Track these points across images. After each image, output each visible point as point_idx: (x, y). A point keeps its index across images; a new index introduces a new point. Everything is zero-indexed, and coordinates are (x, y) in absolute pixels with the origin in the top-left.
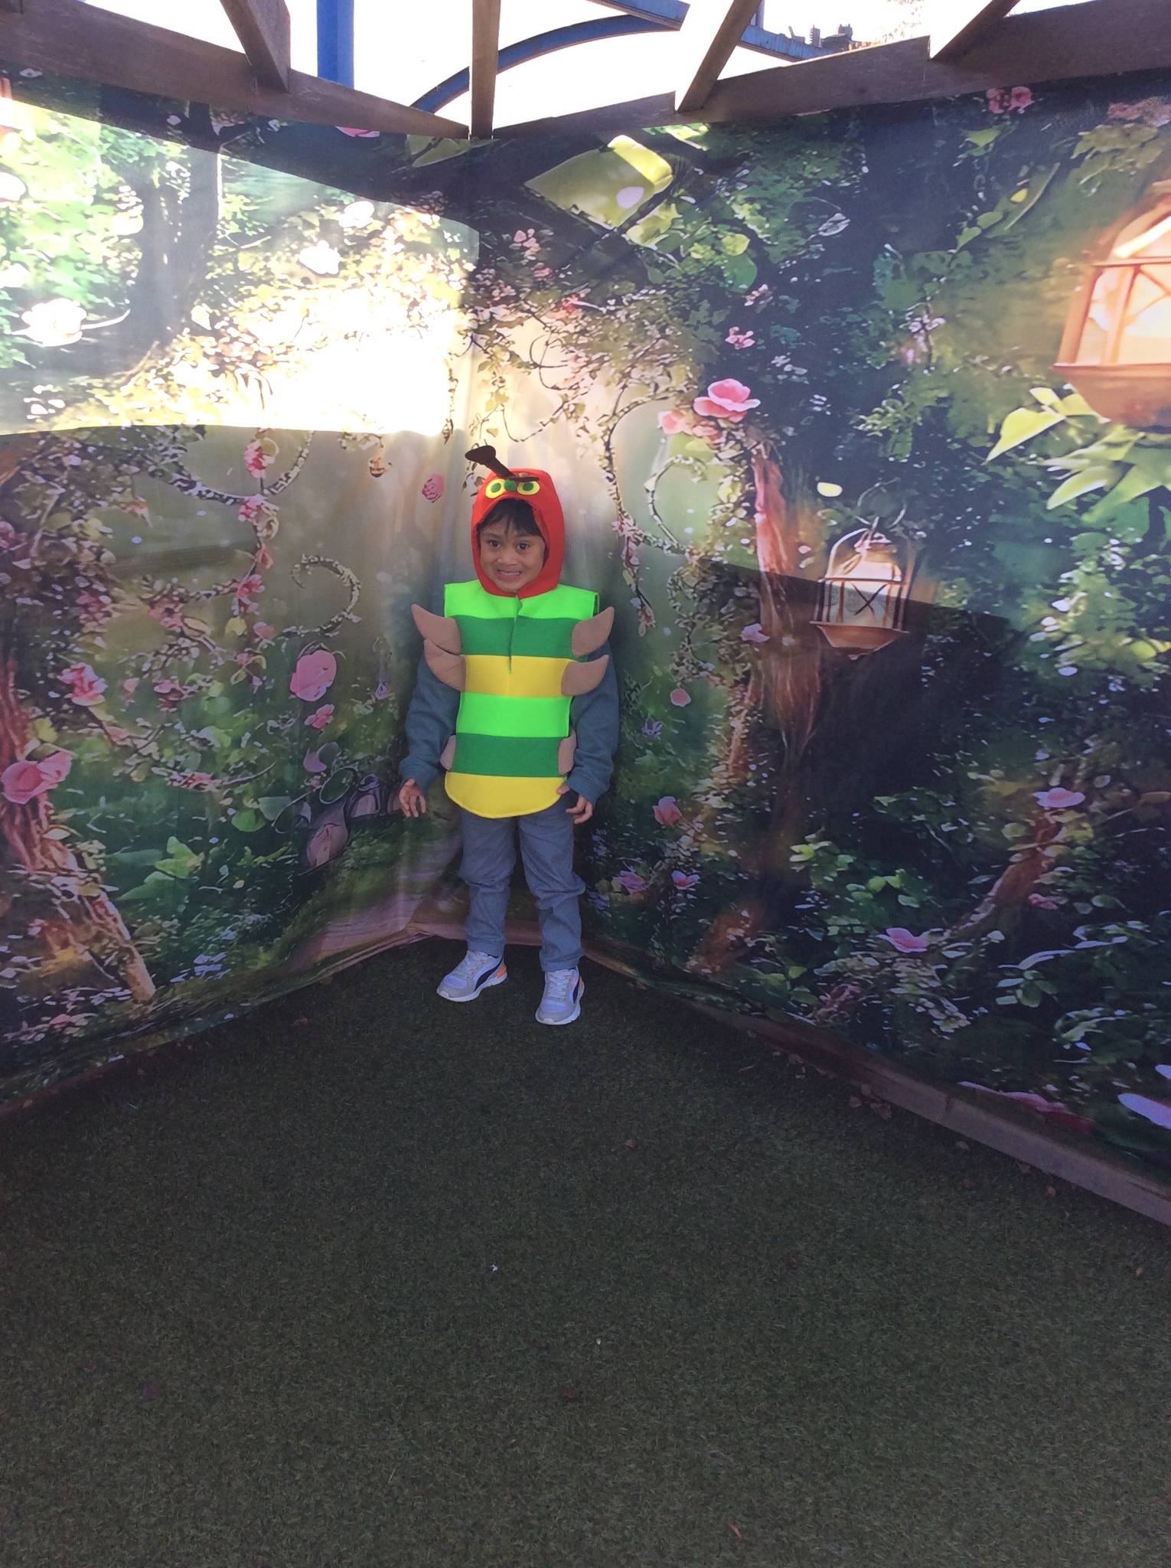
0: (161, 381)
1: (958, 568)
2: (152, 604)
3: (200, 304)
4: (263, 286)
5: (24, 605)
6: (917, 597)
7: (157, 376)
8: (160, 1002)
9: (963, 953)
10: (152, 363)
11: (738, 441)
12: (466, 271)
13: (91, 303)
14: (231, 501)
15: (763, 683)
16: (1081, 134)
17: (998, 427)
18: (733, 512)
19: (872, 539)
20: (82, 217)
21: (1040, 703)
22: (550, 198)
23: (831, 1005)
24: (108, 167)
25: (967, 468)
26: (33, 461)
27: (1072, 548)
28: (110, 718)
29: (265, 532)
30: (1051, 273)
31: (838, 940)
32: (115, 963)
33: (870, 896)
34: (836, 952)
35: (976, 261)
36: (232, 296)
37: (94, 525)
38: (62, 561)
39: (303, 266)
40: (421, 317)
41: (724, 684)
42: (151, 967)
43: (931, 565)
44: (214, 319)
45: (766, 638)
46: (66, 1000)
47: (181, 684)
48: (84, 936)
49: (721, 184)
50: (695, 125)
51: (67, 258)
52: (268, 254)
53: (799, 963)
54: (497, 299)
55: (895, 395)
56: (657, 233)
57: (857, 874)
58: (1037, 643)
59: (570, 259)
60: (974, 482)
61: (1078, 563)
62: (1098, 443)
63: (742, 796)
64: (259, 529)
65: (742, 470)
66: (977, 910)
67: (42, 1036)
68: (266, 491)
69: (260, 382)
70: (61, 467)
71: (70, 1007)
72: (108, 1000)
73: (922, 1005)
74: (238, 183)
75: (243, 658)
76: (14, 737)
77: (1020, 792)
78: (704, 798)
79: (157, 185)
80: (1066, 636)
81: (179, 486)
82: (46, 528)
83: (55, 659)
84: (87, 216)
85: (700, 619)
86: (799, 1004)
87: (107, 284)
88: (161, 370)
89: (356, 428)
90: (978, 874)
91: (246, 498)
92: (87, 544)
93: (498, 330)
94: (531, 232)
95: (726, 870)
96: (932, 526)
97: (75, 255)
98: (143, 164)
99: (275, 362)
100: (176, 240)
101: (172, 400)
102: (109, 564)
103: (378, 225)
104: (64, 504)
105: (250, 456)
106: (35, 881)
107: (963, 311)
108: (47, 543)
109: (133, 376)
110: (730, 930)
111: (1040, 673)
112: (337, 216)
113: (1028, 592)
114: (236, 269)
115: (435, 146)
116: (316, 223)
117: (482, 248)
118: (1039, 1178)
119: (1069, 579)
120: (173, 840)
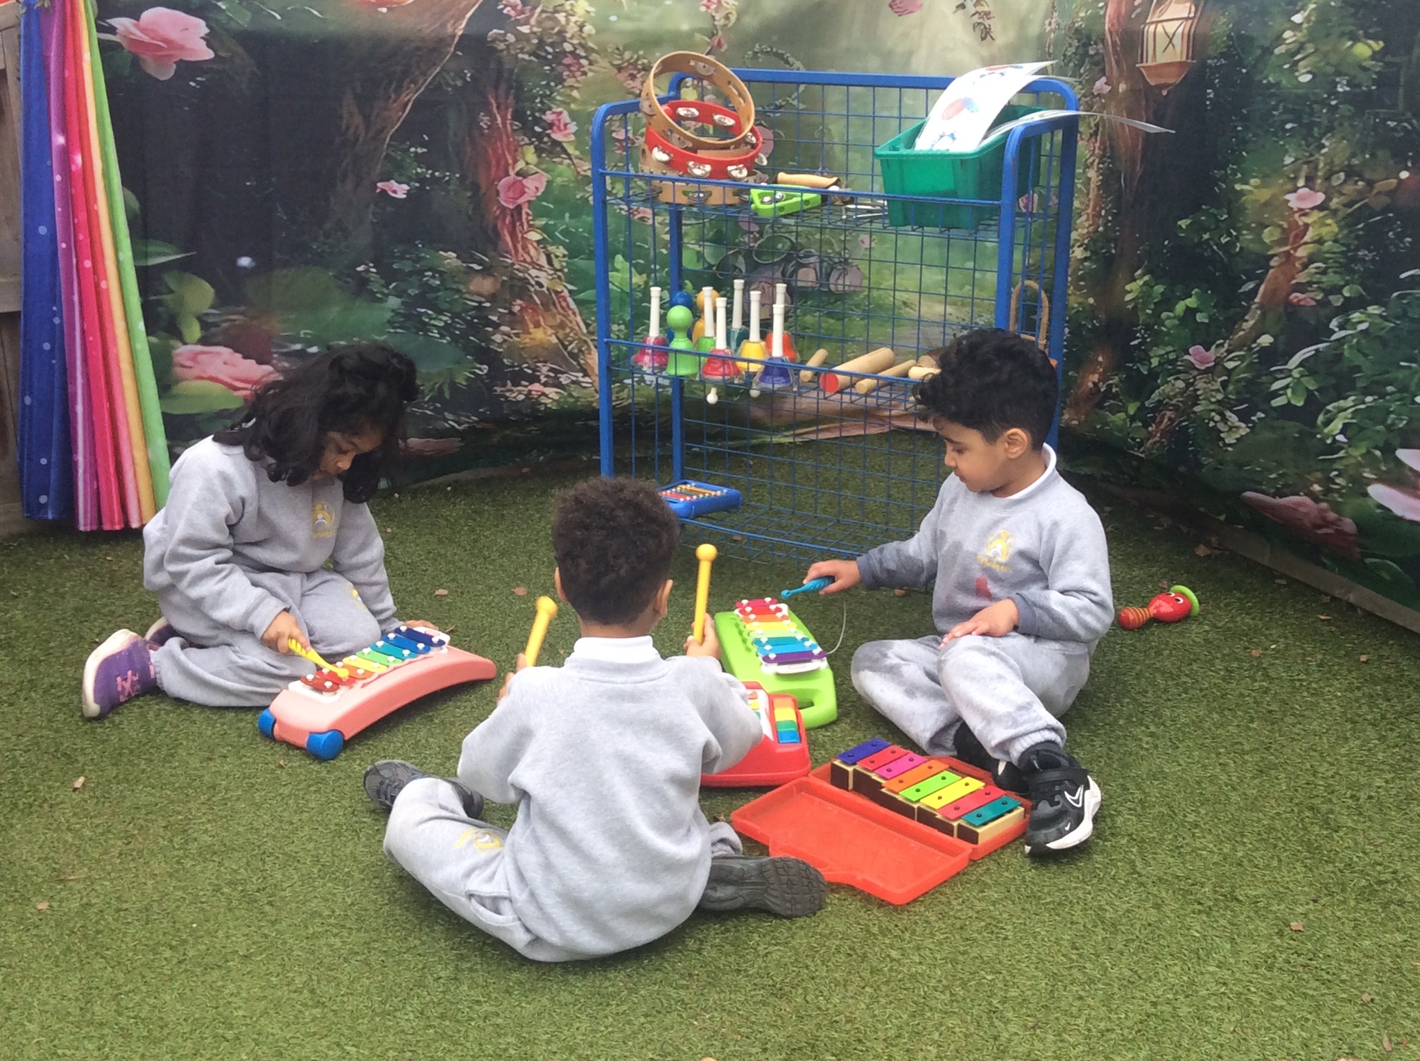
2: (620, 69)
5: (523, 60)
6: (1201, 30)
9: (1238, 363)
15: (1107, 131)
21: (1286, 111)
23: (1155, 436)
28: (576, 152)
29: (722, 22)
31: (1159, 370)
32: (576, 351)
33: (1177, 322)
34: (1158, 381)
38: (553, 29)
41: (1083, 139)
45: (1109, 88)
46: (539, 371)
48: (551, 322)
53: (1136, 399)
57: (1167, 303)
58: (1281, 54)
63: (1095, 243)
64: (717, 18)
66: (1247, 317)
67: (521, 397)
71: (543, 379)
72: (573, 382)
73: (1212, 419)
76: (508, 157)
77: (1274, 196)
80: (1301, 46)
82: (545, 5)
83: (541, 102)
86: (1134, 439)
90: (1244, 282)
92: (573, 19)
95: (1087, 319)
102: (590, 35)
106: (517, 269)
108: (544, 15)
110: (1090, 378)
111: (1284, 82)
113: (1273, 10)
120: (619, 257)
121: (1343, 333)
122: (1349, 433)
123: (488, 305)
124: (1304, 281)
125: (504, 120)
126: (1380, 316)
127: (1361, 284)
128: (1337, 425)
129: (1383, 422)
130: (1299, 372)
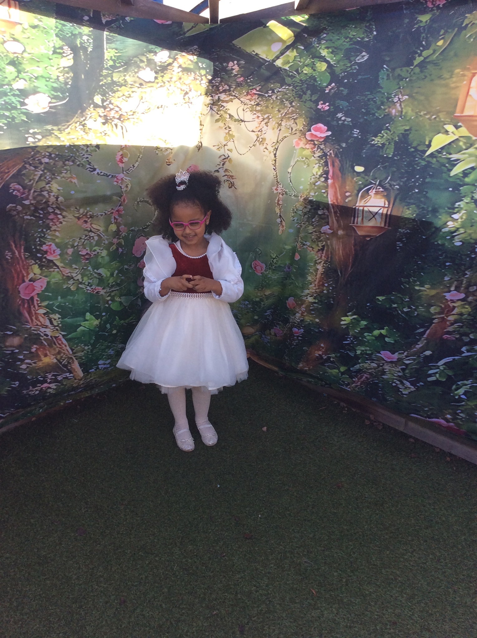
0: (81, 127)
1: (412, 201)
2: (79, 218)
3: (97, 95)
4: (123, 87)
5: (27, 219)
6: (395, 213)
7: (80, 125)
8: (85, 380)
9: (412, 361)
10: (78, 119)
11: (321, 149)
12: (208, 79)
13: (53, 95)
14: (110, 176)
15: (330, 250)
16: (466, 15)
17: (430, 142)
18: (318, 179)
19: (376, 189)
20: (48, 59)
21: (446, 257)
22: (242, 48)
23: (357, 383)
24: (58, 39)
25: (417, 159)
26: (29, 160)
27: (461, 192)
28: (62, 265)
29: (125, 189)
30: (454, 76)
31: (360, 356)
32: (66, 363)
33: (374, 338)
34: (359, 361)
35: (421, 72)
36: (111, 91)
37: (55, 186)
38: (42, 201)
39: (140, 78)
40: (189, 99)
41: (314, 251)
42: (81, 365)
43: (400, 200)
44: (103, 101)
45: (332, 231)
46: (47, 378)
47: (91, 251)
48: (53, 352)
49: (315, 41)
50: (303, 15)
51: (42, 77)
52: (125, 74)
53: (344, 366)
54: (221, 91)
55: (387, 129)
56: (288, 62)
57: (369, 329)
58: (445, 232)
59: (252, 74)
60: (420, 165)
61: (463, 199)
62: (472, 148)
63: (321, 297)
64: (122, 187)
65: (323, 161)
66: (418, 343)
67: (37, 392)
68: (125, 172)
69: (122, 127)
70: (41, 163)
71: (49, 381)
72: (64, 378)
73: (395, 383)
74: (113, 44)
75: (115, 241)
76: (24, 272)
77: (438, 293)
78: (305, 298)
79: (79, 46)
80: (457, 229)
81: (89, 170)
82: (35, 188)
83: (40, 241)
84: (50, 59)
85: (304, 224)
86: (344, 382)
87: (59, 87)
88: (81, 122)
89: (162, 145)
90: (419, 328)
91: (117, 175)
92: (52, 194)
93: (222, 104)
94: (236, 62)
95: (315, 327)
96: (402, 184)
97: (46, 75)
98: (73, 37)
99: (128, 119)
100: (87, 68)
101: (86, 135)
102: (61, 202)
103: (171, 61)
104: (42, 178)
105: (118, 158)
106: (33, 330)
107: (417, 93)
108: (36, 194)
109: (70, 125)
110: (316, 352)
111: (447, 244)
112: (154, 57)
113: (441, 211)
114: (112, 80)
115: (195, 27)
116: (145, 61)
117: (215, 69)
118: (443, 454)
119: (459, 205)
120: (88, 314)
121: (469, 354)
122: (468, 395)
123: (17, 351)
124: (451, 330)
125: (20, 253)
130: (444, 367)
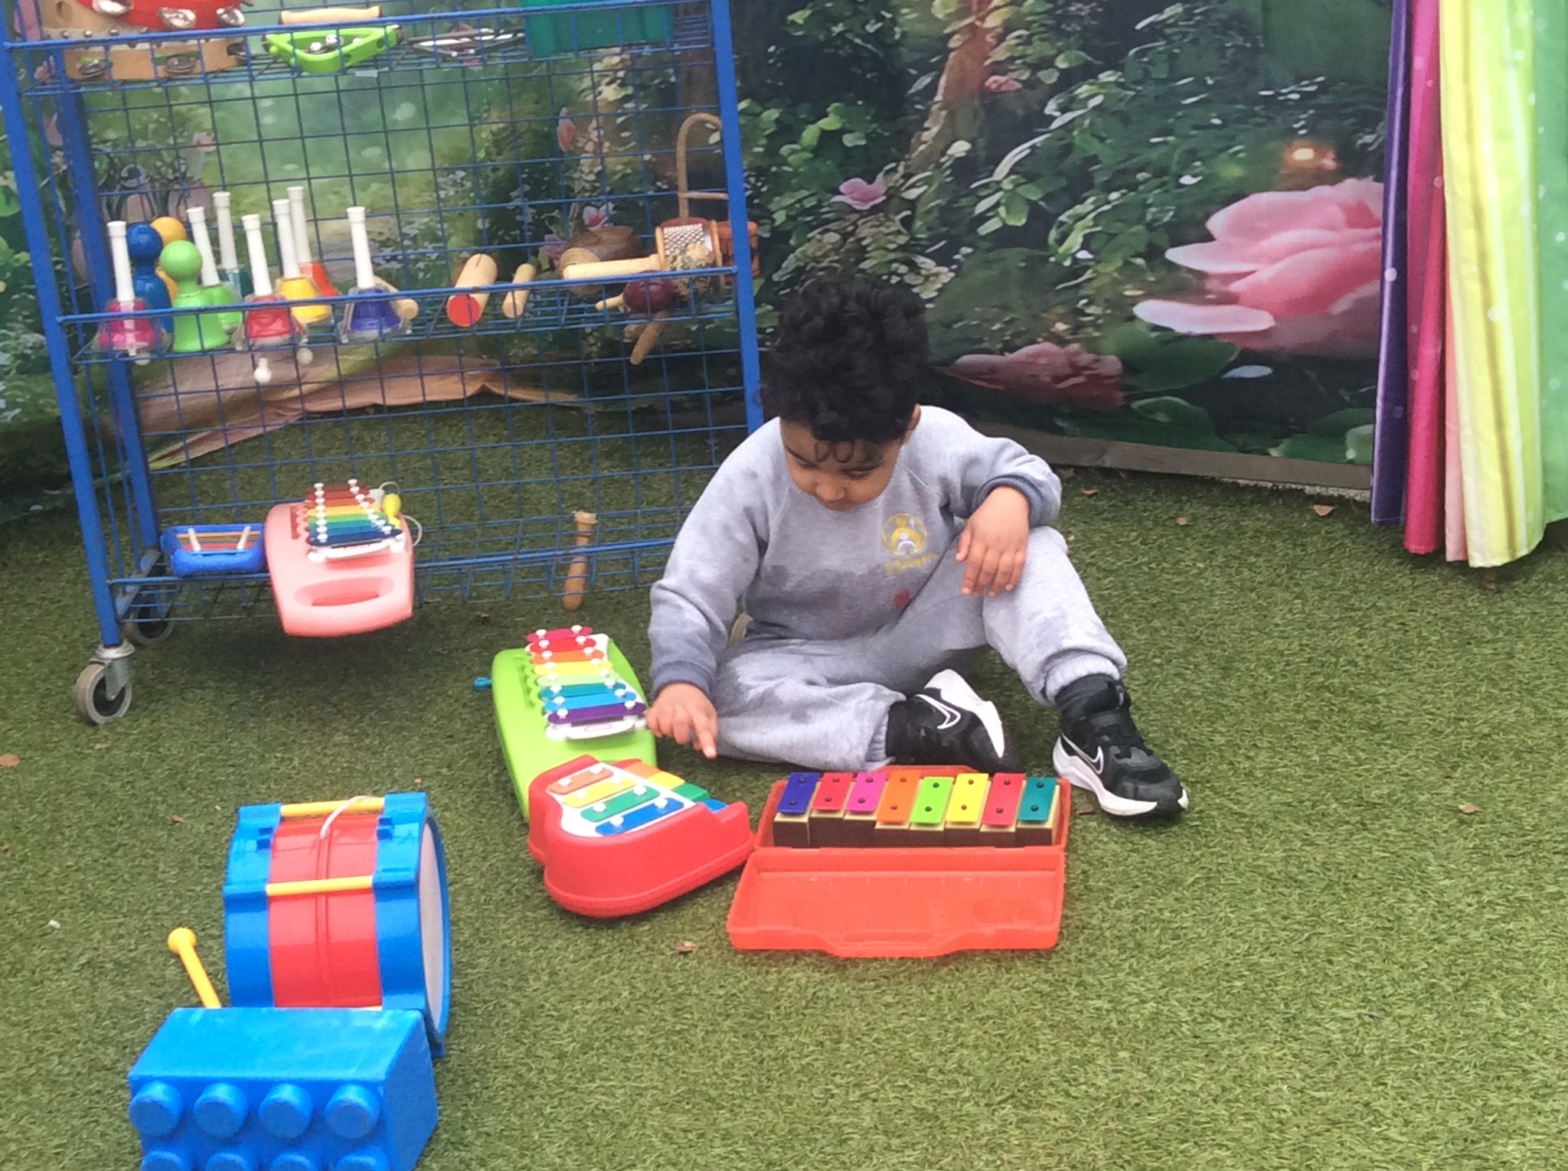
9: (924, 188)
31: (789, 226)
33: (810, 155)
34: (791, 242)
57: (787, 131)
66: (926, 125)
73: (895, 273)
78: (595, 93)
90: (917, 78)
95: (641, 182)
121: (1069, 116)
122: (1094, 246)
124: (1003, 58)
126: (1118, 84)
127: (1082, 49)
128: (1075, 240)
129: (1141, 220)
130: (1012, 182)
